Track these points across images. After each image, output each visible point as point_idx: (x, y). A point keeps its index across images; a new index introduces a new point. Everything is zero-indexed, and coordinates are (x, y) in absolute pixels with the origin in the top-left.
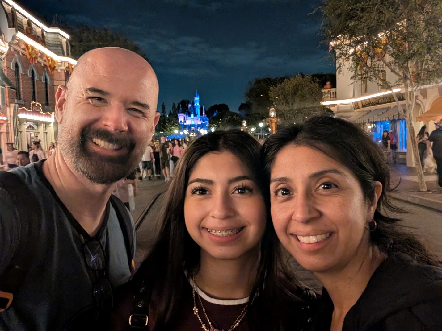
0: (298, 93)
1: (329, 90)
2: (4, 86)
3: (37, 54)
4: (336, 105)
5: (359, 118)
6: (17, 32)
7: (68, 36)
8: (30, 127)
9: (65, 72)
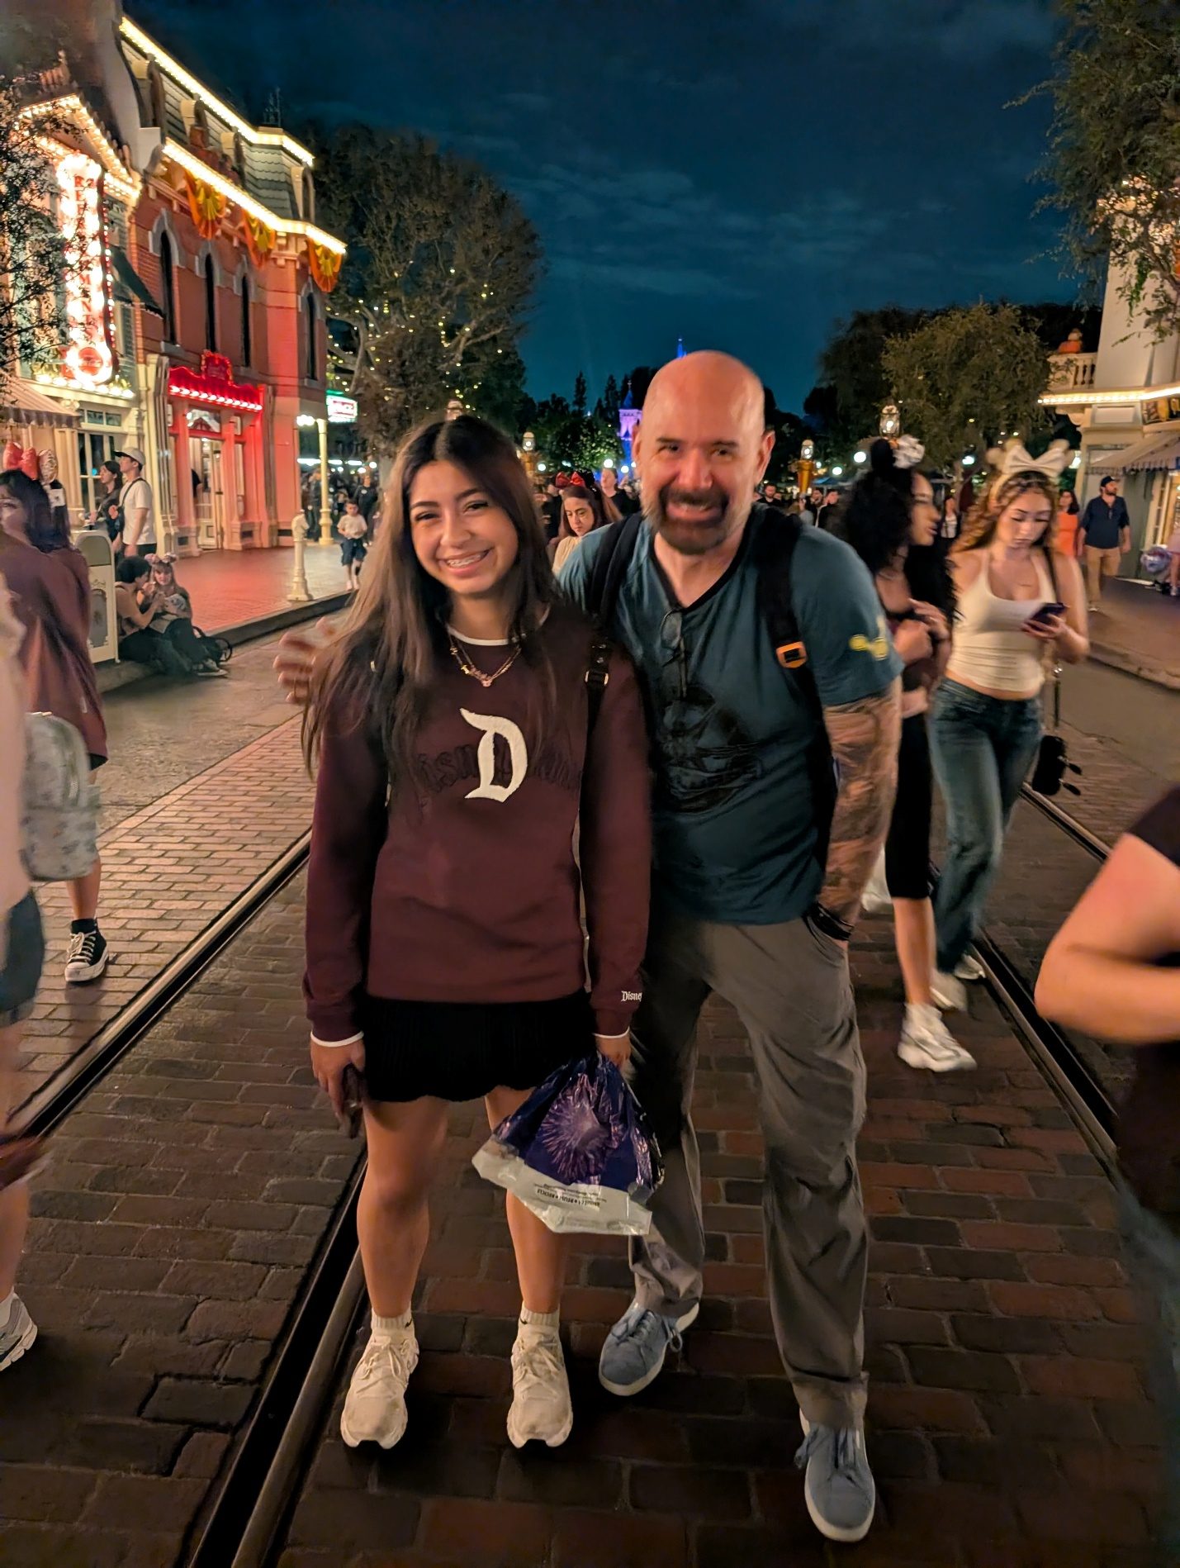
0: (970, 363)
1: (1072, 356)
2: (129, 301)
3: (219, 211)
4: (1089, 406)
5: (1152, 453)
6: (163, 141)
7: (308, 158)
8: (199, 422)
9: (298, 266)
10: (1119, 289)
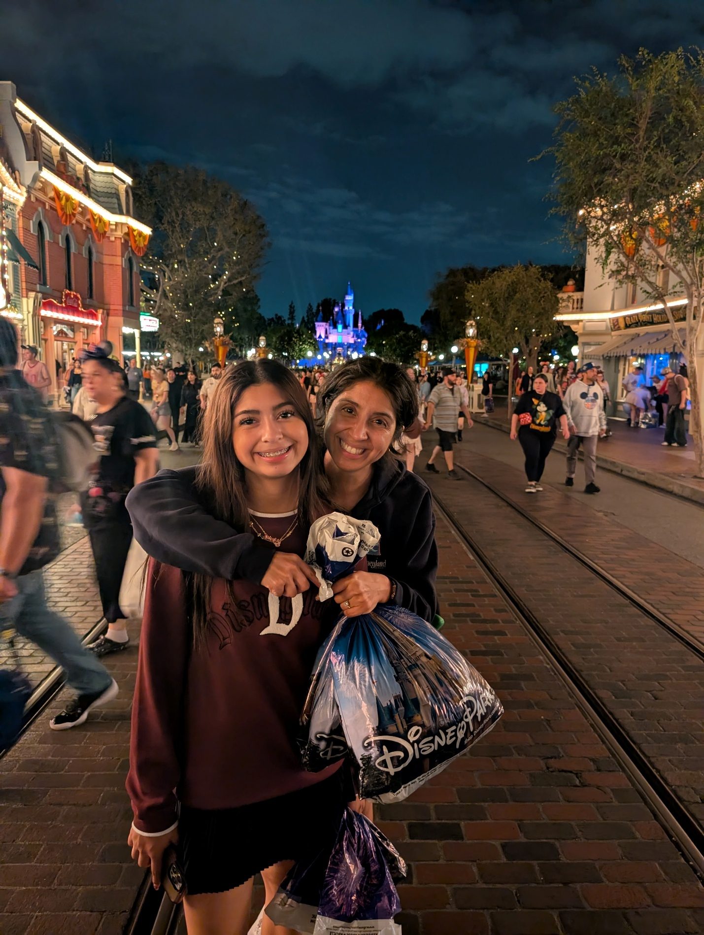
0: (515, 298)
1: (571, 294)
2: (17, 261)
3: (74, 209)
4: (582, 321)
5: (618, 347)
6: (40, 169)
7: (129, 180)
8: (61, 332)
9: (123, 241)
10: (596, 259)
